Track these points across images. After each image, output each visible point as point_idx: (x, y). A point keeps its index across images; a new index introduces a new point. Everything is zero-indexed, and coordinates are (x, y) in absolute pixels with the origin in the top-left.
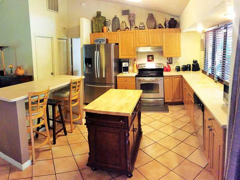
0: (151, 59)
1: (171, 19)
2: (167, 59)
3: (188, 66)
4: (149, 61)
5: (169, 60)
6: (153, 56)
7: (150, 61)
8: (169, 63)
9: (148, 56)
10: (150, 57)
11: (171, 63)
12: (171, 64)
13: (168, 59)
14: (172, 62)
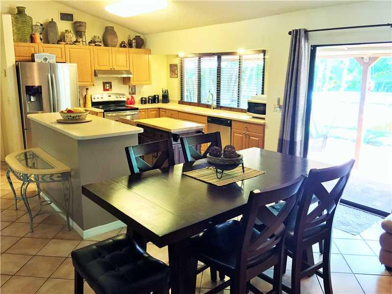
0: (108, 88)
1: (136, 36)
2: (129, 88)
3: (157, 96)
4: (105, 90)
5: (132, 90)
6: (111, 82)
7: (108, 90)
8: (131, 93)
9: (104, 84)
10: (108, 85)
11: (134, 93)
14: (135, 91)
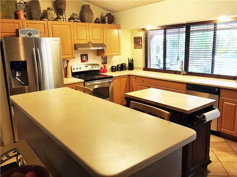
0: (85, 59)
1: (107, 14)
3: (124, 65)
4: (82, 61)
5: (104, 60)
6: (87, 55)
7: (85, 61)
8: (103, 63)
9: (82, 56)
10: (84, 57)
12: (106, 64)
13: (103, 58)
14: (107, 61)
